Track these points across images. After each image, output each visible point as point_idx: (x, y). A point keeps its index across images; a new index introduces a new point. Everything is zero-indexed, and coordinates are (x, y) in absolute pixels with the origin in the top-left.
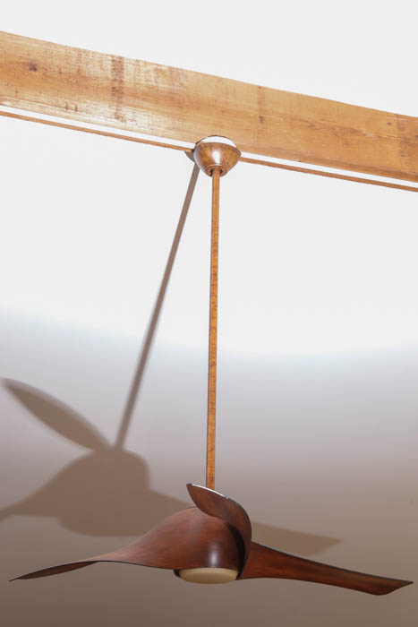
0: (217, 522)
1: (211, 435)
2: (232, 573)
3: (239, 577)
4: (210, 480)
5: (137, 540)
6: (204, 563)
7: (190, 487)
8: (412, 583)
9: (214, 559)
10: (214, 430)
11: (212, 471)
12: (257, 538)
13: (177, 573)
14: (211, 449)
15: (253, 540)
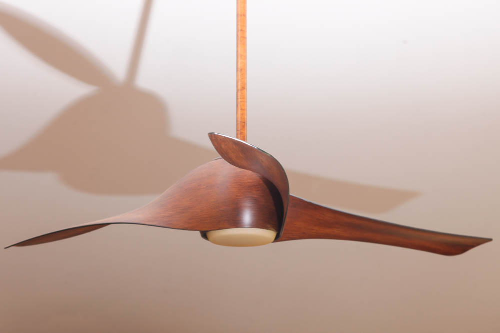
0: (250, 175)
1: (241, 71)
2: (270, 234)
3: (277, 239)
4: (242, 125)
5: (156, 198)
6: (236, 222)
7: (212, 137)
8: (490, 240)
9: (247, 217)
10: (245, 65)
11: (242, 114)
12: (295, 191)
13: (205, 235)
14: (242, 88)
15: (290, 194)
